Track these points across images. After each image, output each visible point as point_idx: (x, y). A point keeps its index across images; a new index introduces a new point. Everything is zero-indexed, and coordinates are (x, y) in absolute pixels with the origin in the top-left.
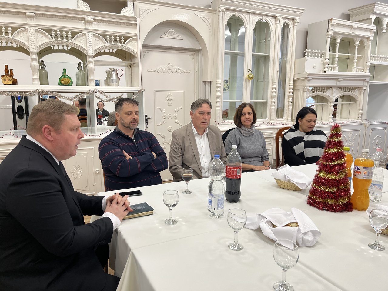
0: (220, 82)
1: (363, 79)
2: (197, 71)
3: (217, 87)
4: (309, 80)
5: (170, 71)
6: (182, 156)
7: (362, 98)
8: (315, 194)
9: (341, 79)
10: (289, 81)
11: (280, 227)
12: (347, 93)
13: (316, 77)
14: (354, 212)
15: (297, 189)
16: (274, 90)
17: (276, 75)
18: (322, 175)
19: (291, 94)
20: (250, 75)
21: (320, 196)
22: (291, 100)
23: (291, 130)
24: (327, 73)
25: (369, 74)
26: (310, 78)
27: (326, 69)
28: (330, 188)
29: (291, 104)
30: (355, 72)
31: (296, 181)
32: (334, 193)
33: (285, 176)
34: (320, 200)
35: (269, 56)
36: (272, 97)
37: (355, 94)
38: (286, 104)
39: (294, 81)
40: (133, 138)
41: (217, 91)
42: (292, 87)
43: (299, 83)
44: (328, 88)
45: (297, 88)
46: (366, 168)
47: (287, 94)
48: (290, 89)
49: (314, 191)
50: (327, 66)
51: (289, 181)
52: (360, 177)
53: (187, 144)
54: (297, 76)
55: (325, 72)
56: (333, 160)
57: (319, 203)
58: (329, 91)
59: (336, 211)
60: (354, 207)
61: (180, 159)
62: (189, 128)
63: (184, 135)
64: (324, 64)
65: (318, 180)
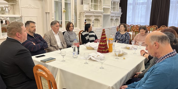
0: (53, 13)
1: (101, 13)
2: (42, 8)
3: (52, 15)
4: (85, 13)
5: (30, 8)
6: (50, 42)
7: (101, 19)
8: (99, 49)
9: (95, 13)
10: (78, 13)
11: (96, 57)
12: (97, 18)
13: (87, 12)
14: (109, 53)
15: (93, 49)
16: (73, 16)
17: (74, 11)
18: (101, 43)
19: (79, 18)
20: (64, 10)
21: (101, 49)
22: (79, 20)
23: (84, 32)
24: (91, 10)
25: (103, 11)
26: (85, 12)
27: (90, 9)
28: (103, 47)
29: (79, 22)
30: (99, 10)
31: (93, 46)
32: (105, 48)
33: (89, 45)
34: (101, 50)
35: (70, 3)
36: (73, 19)
37: (99, 18)
38: (77, 22)
39: (80, 13)
40: (34, 36)
41: (52, 17)
42: (79, 15)
43: (82, 14)
44: (91, 16)
45: (81, 16)
46: (112, 40)
47: (77, 18)
48: (78, 16)
49: (99, 48)
50: (90, 8)
51: (91, 47)
52: (110, 43)
53: (52, 38)
54: (81, 11)
55: (90, 10)
56: (103, 39)
57: (101, 51)
58: (91, 17)
59: (105, 53)
60: (109, 51)
61: (50, 43)
62: (51, 32)
63: (50, 34)
64: (89, 7)
65: (100, 45)
